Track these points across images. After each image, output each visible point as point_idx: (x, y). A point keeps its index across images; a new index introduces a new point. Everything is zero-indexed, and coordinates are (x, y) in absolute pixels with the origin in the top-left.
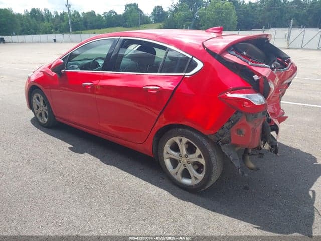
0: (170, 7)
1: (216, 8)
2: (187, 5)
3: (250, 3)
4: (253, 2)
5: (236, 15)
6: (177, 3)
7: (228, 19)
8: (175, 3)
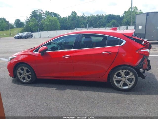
0: (26, 20)
1: (50, 20)
2: (35, 19)
3: (64, 17)
4: (65, 17)
5: (59, 23)
6: (29, 18)
7: (56, 25)
8: (28, 18)
